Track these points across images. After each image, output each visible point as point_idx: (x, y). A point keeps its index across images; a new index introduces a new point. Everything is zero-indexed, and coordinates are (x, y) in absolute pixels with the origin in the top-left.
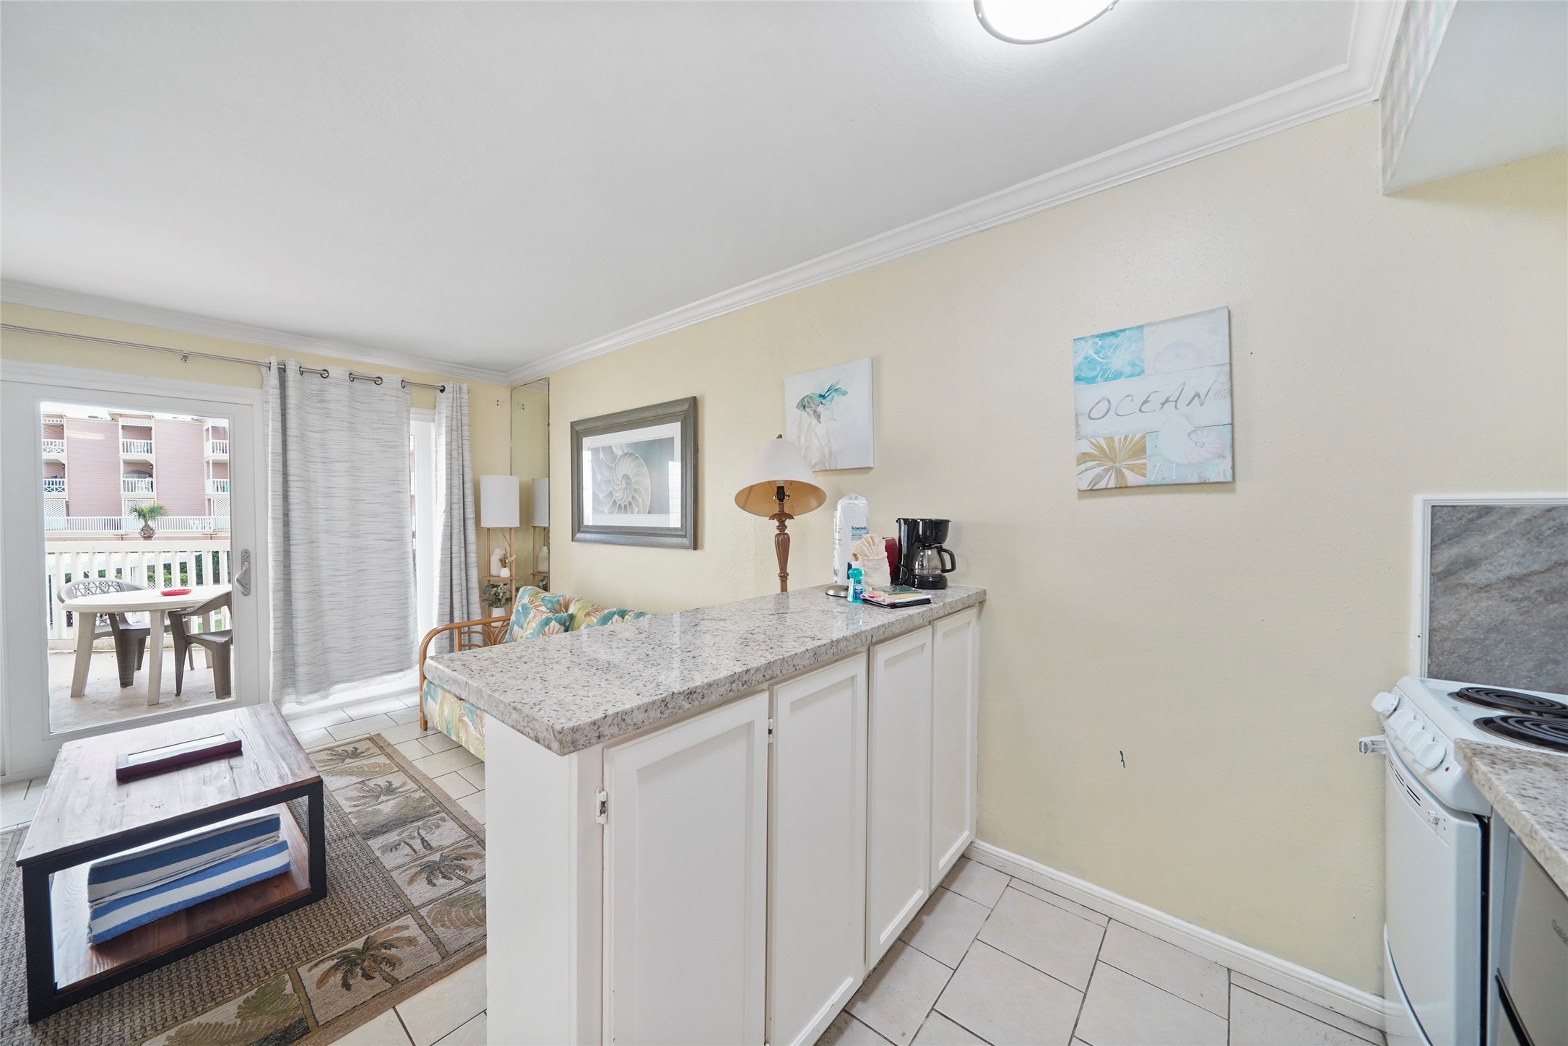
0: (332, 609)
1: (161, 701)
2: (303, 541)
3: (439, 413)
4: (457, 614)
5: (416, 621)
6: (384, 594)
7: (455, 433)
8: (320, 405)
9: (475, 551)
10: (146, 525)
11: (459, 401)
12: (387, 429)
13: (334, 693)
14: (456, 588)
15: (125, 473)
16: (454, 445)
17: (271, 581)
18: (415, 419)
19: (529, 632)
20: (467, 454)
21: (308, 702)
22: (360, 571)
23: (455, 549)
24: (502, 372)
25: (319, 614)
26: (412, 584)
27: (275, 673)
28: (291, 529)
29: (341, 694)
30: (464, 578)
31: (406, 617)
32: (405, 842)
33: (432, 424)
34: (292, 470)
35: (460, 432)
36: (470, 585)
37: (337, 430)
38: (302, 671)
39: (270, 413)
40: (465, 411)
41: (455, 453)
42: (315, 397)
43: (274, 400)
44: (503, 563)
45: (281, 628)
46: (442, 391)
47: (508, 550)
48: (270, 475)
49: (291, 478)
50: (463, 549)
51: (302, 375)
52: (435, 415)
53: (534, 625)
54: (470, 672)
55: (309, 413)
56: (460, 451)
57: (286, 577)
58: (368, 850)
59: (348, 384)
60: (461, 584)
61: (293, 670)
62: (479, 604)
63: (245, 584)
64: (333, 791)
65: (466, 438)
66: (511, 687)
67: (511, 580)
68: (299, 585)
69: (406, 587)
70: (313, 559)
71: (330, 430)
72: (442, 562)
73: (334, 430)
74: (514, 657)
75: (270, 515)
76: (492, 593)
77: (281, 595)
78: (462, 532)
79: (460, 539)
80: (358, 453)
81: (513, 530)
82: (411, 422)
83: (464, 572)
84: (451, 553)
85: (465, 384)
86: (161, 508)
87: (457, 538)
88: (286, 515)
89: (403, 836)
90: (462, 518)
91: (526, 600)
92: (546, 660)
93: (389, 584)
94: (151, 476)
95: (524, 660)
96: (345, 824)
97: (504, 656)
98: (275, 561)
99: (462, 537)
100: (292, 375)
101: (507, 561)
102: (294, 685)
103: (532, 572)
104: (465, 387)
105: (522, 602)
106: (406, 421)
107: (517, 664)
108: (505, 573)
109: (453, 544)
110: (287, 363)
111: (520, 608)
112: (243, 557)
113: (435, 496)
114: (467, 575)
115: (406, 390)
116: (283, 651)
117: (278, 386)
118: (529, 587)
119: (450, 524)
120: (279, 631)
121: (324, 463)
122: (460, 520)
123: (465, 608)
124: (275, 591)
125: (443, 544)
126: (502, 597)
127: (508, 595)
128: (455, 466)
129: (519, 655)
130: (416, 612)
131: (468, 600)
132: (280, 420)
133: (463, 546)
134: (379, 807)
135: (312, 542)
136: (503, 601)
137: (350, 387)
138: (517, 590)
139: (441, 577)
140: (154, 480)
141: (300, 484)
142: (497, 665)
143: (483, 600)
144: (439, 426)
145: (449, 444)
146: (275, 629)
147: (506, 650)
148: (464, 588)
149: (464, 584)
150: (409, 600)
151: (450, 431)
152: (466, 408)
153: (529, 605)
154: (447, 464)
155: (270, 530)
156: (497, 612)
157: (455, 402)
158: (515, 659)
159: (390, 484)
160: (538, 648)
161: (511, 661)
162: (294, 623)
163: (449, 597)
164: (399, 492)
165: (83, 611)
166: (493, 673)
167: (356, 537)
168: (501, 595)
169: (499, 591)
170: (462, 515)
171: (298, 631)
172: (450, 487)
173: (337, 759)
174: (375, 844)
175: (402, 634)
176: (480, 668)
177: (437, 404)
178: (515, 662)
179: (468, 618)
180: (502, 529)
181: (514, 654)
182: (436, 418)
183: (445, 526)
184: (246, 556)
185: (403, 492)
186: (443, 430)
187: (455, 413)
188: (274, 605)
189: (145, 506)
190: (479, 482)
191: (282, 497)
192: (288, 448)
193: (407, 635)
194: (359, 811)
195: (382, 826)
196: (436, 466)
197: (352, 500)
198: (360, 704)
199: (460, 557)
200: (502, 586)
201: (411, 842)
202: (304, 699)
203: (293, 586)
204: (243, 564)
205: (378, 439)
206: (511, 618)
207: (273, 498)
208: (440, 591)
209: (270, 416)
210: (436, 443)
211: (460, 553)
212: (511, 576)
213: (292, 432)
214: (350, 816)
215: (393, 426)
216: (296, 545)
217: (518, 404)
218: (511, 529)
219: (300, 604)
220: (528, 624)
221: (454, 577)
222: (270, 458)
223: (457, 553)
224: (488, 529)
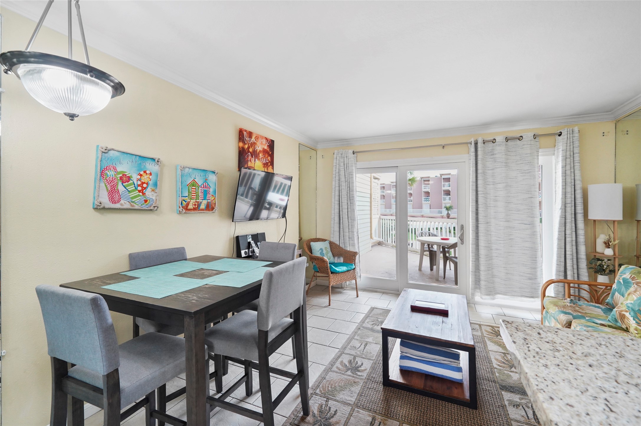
0: (496, 257)
1: (439, 279)
2: (484, 222)
3: (558, 149)
4: (569, 273)
5: (542, 272)
6: (523, 253)
7: (568, 160)
8: (492, 157)
9: (583, 235)
10: (448, 213)
11: (571, 139)
12: (525, 163)
13: (497, 298)
14: (568, 257)
15: (444, 194)
16: (568, 167)
17: (471, 239)
18: (543, 155)
19: (629, 302)
20: (578, 173)
21: (485, 299)
22: (510, 239)
23: (568, 232)
24: (607, 112)
25: (491, 258)
26: (539, 250)
27: (472, 281)
28: (479, 216)
29: (500, 299)
30: (575, 251)
31: (535, 268)
32: (523, 407)
33: (553, 156)
34: (479, 189)
35: (572, 158)
36: (579, 256)
37: (500, 168)
38: (483, 283)
39: (471, 164)
40: (577, 144)
41: (568, 172)
42: (490, 153)
43: (473, 158)
44: (607, 245)
45: (474, 261)
46: (560, 135)
47: (612, 235)
48: (471, 192)
49: (479, 193)
50: (574, 233)
51: (484, 144)
52: (555, 151)
53: (635, 298)
54: (526, 351)
55: (487, 161)
56: (573, 171)
57: (477, 238)
58: (501, 396)
59: (505, 143)
60: (572, 255)
61: (479, 282)
62: (586, 270)
63: (462, 239)
64: (490, 351)
65: (576, 162)
66: (561, 395)
67: (614, 258)
68: (482, 243)
69: (536, 251)
70: (488, 231)
71: (496, 168)
72: (559, 239)
73: (498, 168)
74: (579, 350)
75: (471, 210)
76: (598, 264)
77: (474, 246)
78: (574, 222)
79: (572, 226)
80: (510, 178)
81: (616, 223)
82: (540, 157)
83: (574, 247)
84: (565, 234)
85: (577, 127)
86: (452, 206)
87: (570, 226)
88: (477, 210)
89: (522, 401)
90: (574, 213)
91: (627, 276)
92: (620, 373)
93: (526, 248)
94: (450, 195)
95: (590, 360)
96: (493, 373)
97: (568, 346)
98: (472, 230)
99: (574, 225)
100: (480, 145)
101: (610, 244)
102: (480, 288)
103: (635, 254)
104: (576, 129)
105: (623, 277)
106: (536, 157)
107: (580, 362)
108: (609, 252)
109: (566, 229)
110: (478, 140)
111: (621, 281)
112: (461, 227)
113: (555, 199)
114: (577, 249)
115: (536, 140)
116: (475, 272)
117: (474, 151)
118: (631, 267)
119: (564, 216)
120: (474, 262)
121: (493, 184)
122: (572, 214)
123: (575, 271)
124: (472, 244)
125: (559, 228)
126: (606, 268)
127: (611, 268)
128: (569, 180)
129: (586, 350)
130: (542, 266)
131: (578, 265)
132: (475, 166)
133: (574, 230)
134: (511, 373)
135: (488, 223)
136: (607, 271)
137: (506, 145)
138: (620, 265)
139: (558, 249)
140: (451, 196)
141: (483, 195)
142: (557, 354)
143: (590, 268)
144: (558, 157)
145: (564, 167)
146: (472, 261)
147: (573, 339)
148: (575, 258)
149: (575, 255)
150: (537, 259)
151: (565, 159)
152: (577, 142)
153: (630, 280)
154: (562, 179)
155: (470, 216)
156: (602, 279)
157: (569, 140)
158: (579, 353)
159: (526, 193)
160: (613, 351)
161: (574, 356)
162: (480, 260)
163: (564, 261)
164: (532, 197)
165: (422, 242)
166: (549, 363)
167: (508, 221)
168: (605, 267)
169: (604, 264)
170: (574, 211)
171: (481, 264)
172: (565, 194)
173: (495, 334)
174: (507, 396)
175: (533, 277)
176: (538, 350)
177: (556, 144)
178: (578, 359)
179: (578, 277)
180: (607, 222)
181: (580, 347)
182: (556, 152)
183: (561, 217)
184: (462, 227)
185: (534, 198)
186: (560, 158)
187: (568, 147)
188: (472, 250)
189: (448, 205)
190: (587, 189)
191: (475, 202)
192: (478, 179)
193: (536, 279)
194: (500, 370)
195: (511, 387)
196: (556, 181)
197: (506, 202)
198: (510, 308)
199: (572, 237)
200: (606, 260)
201: (526, 409)
202: (484, 297)
203: (479, 243)
204: (461, 230)
205: (520, 169)
206: (613, 286)
207: (472, 202)
208: (557, 257)
209: (471, 165)
210: (555, 167)
211: (572, 235)
212: (614, 254)
213: (480, 171)
214: (495, 370)
215: (528, 161)
216: (481, 224)
217: (622, 131)
218: (614, 221)
219: (482, 252)
220: (629, 294)
221: (567, 249)
222: (471, 184)
223: (569, 235)
224: (595, 221)
